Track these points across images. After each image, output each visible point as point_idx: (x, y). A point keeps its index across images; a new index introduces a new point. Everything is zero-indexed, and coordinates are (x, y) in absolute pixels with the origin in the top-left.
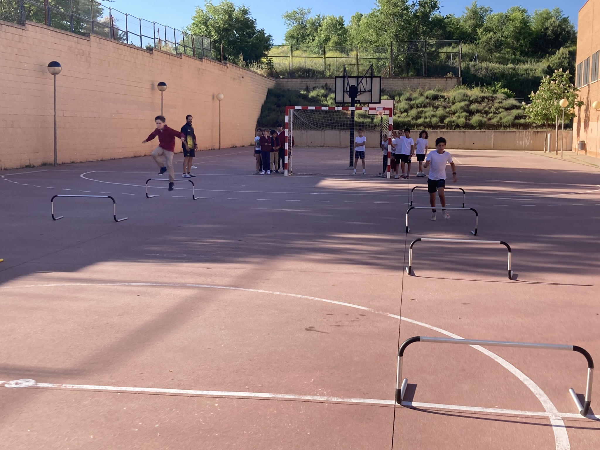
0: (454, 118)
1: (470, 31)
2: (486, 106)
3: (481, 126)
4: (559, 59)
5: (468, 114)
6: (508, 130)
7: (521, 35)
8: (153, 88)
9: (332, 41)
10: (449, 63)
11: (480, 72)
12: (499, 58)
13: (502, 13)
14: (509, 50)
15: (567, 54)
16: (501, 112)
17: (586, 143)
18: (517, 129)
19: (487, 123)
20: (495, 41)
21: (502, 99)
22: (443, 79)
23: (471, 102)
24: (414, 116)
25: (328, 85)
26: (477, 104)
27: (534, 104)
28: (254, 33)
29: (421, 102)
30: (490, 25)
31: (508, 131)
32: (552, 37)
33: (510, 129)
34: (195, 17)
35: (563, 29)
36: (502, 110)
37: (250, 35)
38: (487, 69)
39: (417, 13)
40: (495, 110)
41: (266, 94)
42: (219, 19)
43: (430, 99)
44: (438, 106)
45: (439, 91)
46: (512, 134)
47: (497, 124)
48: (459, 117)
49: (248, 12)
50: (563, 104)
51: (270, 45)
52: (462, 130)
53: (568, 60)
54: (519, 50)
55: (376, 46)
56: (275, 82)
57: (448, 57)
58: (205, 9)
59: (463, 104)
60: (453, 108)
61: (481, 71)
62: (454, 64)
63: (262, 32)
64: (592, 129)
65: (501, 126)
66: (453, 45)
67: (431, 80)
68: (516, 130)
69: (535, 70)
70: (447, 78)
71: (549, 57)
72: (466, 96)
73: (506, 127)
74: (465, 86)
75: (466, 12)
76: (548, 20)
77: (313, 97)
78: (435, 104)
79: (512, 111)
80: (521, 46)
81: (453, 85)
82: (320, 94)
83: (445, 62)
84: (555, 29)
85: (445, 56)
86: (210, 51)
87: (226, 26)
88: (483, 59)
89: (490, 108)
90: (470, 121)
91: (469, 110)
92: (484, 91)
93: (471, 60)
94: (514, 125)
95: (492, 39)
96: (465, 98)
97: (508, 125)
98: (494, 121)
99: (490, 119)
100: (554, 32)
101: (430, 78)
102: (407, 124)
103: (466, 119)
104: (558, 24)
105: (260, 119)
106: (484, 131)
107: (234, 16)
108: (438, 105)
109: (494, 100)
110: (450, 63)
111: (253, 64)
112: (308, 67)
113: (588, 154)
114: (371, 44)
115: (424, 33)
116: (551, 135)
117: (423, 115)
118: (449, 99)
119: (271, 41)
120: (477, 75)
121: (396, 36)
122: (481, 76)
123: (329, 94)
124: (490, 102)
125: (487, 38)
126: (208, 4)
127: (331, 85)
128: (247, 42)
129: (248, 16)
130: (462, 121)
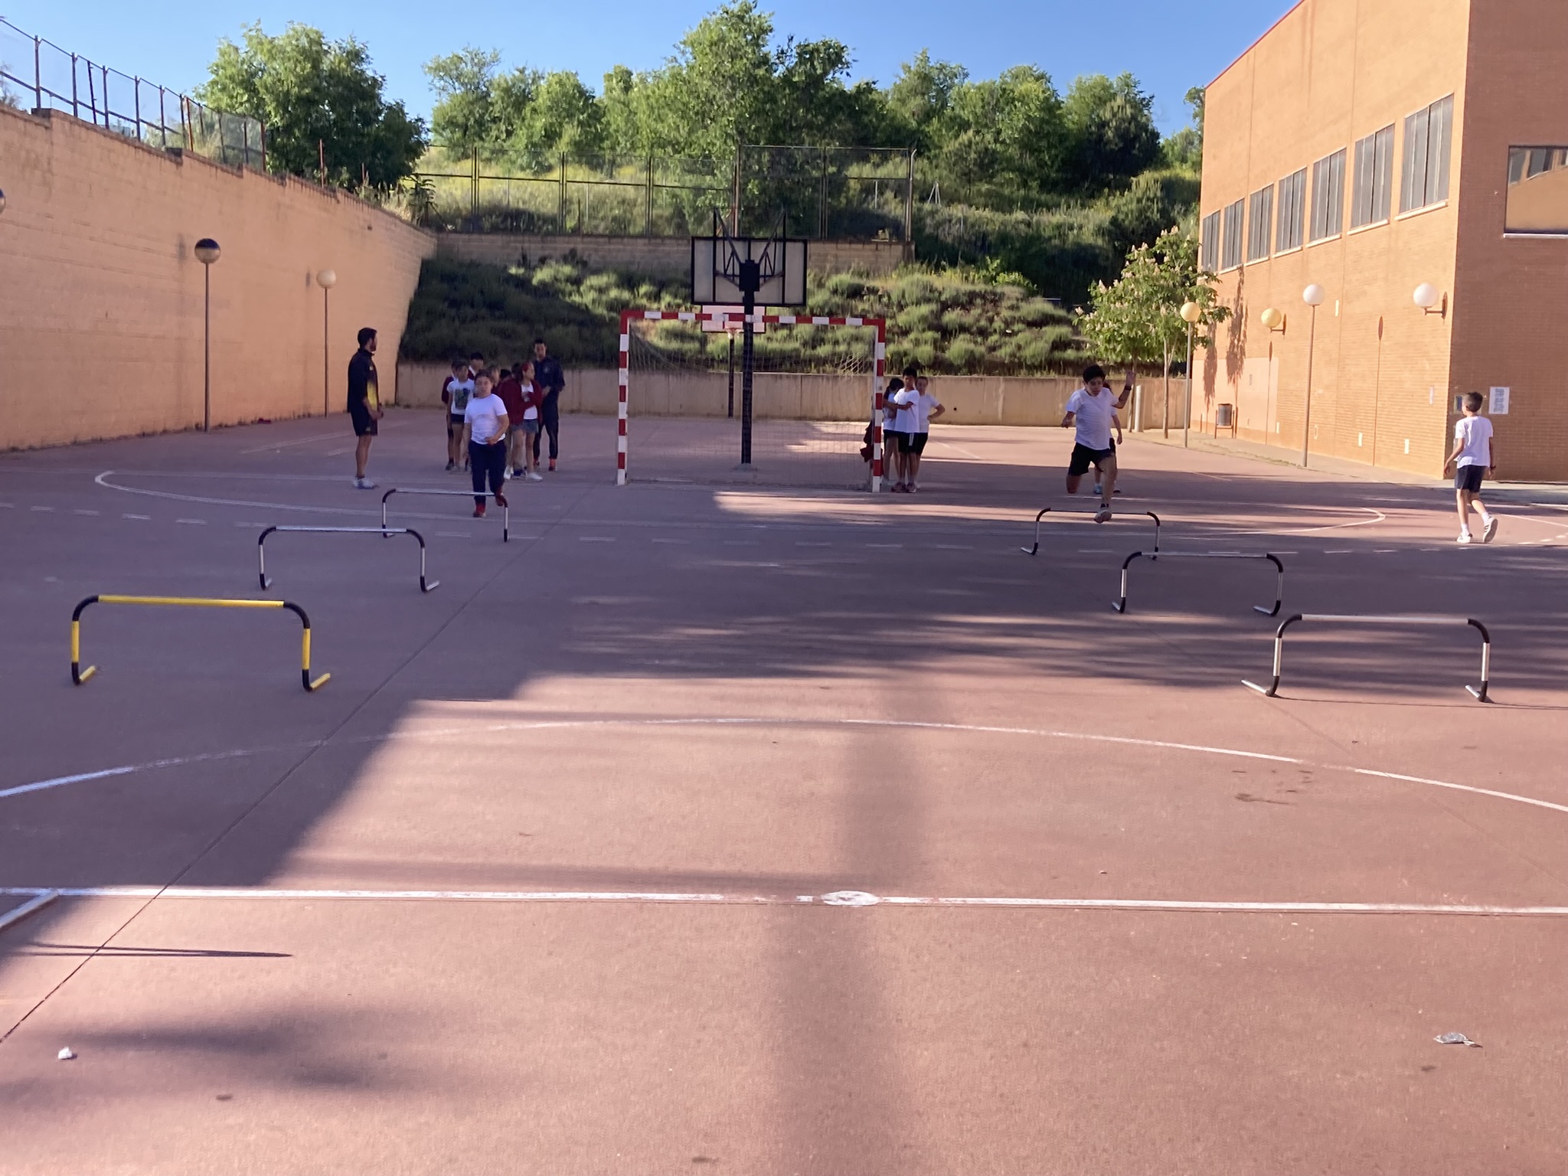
0: (906, 345)
1: (914, 124)
2: (980, 315)
3: (973, 365)
4: (1139, 201)
5: (938, 335)
6: (1038, 375)
7: (1040, 139)
8: (182, 255)
9: (566, 139)
10: (869, 204)
11: (947, 229)
12: (989, 194)
13: (994, 83)
14: (1011, 176)
15: (1159, 190)
16: (1020, 331)
17: (1234, 408)
18: (1059, 373)
19: (986, 358)
20: (980, 153)
21: (1018, 300)
22: (867, 247)
23: (945, 306)
24: (807, 337)
25: (579, 253)
26: (958, 311)
27: (1106, 312)
28: (379, 112)
29: (820, 304)
30: (962, 113)
31: (1038, 380)
32: (1116, 145)
33: (1042, 373)
34: (217, 66)
35: (1141, 128)
36: (1021, 326)
37: (368, 119)
38: (965, 222)
39: (794, 76)
40: (1003, 326)
41: (418, 272)
42: (285, 73)
43: (842, 294)
44: (864, 314)
45: (860, 275)
46: (1047, 385)
47: (1012, 362)
48: (917, 343)
49: (363, 56)
50: (1191, 312)
51: (420, 144)
53: (1160, 204)
54: (1037, 175)
55: (690, 156)
56: (434, 240)
57: (867, 189)
58: (243, 46)
59: (925, 309)
60: (902, 319)
61: (950, 228)
62: (883, 208)
63: (397, 111)
64: (1251, 376)
65: (1020, 366)
66: (875, 158)
67: (839, 246)
68: (1057, 377)
69: (1081, 227)
70: (877, 243)
71: (1109, 195)
72: (931, 291)
73: (1033, 368)
74: (924, 265)
75: (903, 76)
76: (1105, 103)
77: (543, 283)
78: (856, 307)
79: (1044, 329)
80: (1041, 164)
81: (894, 261)
82: (560, 276)
83: (861, 203)
84: (1123, 126)
85: (858, 187)
86: (264, 154)
87: (307, 91)
88: (951, 199)
89: (991, 320)
90: (943, 351)
91: (942, 326)
92: (971, 278)
93: (923, 200)
94: (1052, 364)
95: (973, 147)
96: (929, 295)
97: (1036, 364)
98: (1003, 353)
99: (993, 349)
100: (1123, 135)
101: (837, 243)
102: (790, 357)
103: (935, 348)
104: (1131, 114)
105: (407, 339)
106: (981, 380)
107: (325, 66)
108: (863, 310)
109: (997, 301)
110: (873, 204)
111: (389, 194)
112: (513, 204)
113: (1240, 436)
114: (677, 152)
115: (810, 126)
116: (1142, 389)
117: (830, 335)
118: (889, 298)
119: (423, 136)
120: (942, 237)
121: (741, 133)
122: (949, 240)
123: (584, 277)
124: (989, 306)
125: (960, 144)
126: (253, 33)
127: (587, 253)
128: (363, 135)
129: (364, 66)
130: (925, 351)
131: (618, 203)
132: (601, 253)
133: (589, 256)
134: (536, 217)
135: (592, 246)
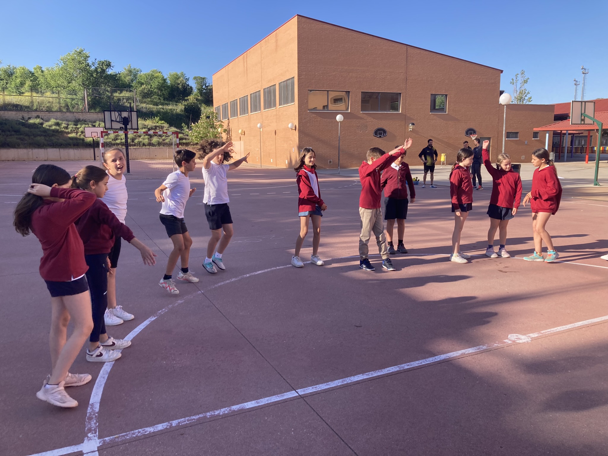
3: (159, 144)
5: (149, 137)
7: (162, 88)
9: (27, 85)
10: (120, 103)
12: (152, 101)
13: (149, 73)
14: (156, 97)
16: (170, 136)
19: (162, 143)
20: (147, 91)
21: (168, 128)
23: (149, 130)
26: (153, 131)
30: (141, 80)
32: (182, 89)
35: (187, 86)
39: (97, 69)
40: (165, 135)
48: (144, 139)
50: (221, 131)
52: (147, 147)
54: (162, 97)
55: (68, 90)
57: (119, 99)
59: (144, 130)
61: (144, 109)
62: (125, 104)
65: (171, 144)
66: (119, 92)
71: (182, 102)
72: (145, 126)
75: (125, 71)
76: (178, 79)
77: (31, 124)
80: (164, 94)
82: (36, 122)
83: (118, 102)
84: (183, 85)
85: (117, 99)
88: (142, 102)
90: (151, 141)
92: (154, 122)
95: (146, 89)
98: (167, 141)
100: (183, 87)
103: (149, 140)
104: (184, 82)
106: (162, 148)
112: (15, 103)
114: (64, 89)
117: (119, 137)
121: (83, 84)
122: (145, 112)
125: (142, 88)
130: (146, 141)
131: (48, 103)
132: (47, 116)
133: (43, 117)
134: (23, 106)
135: (44, 114)
